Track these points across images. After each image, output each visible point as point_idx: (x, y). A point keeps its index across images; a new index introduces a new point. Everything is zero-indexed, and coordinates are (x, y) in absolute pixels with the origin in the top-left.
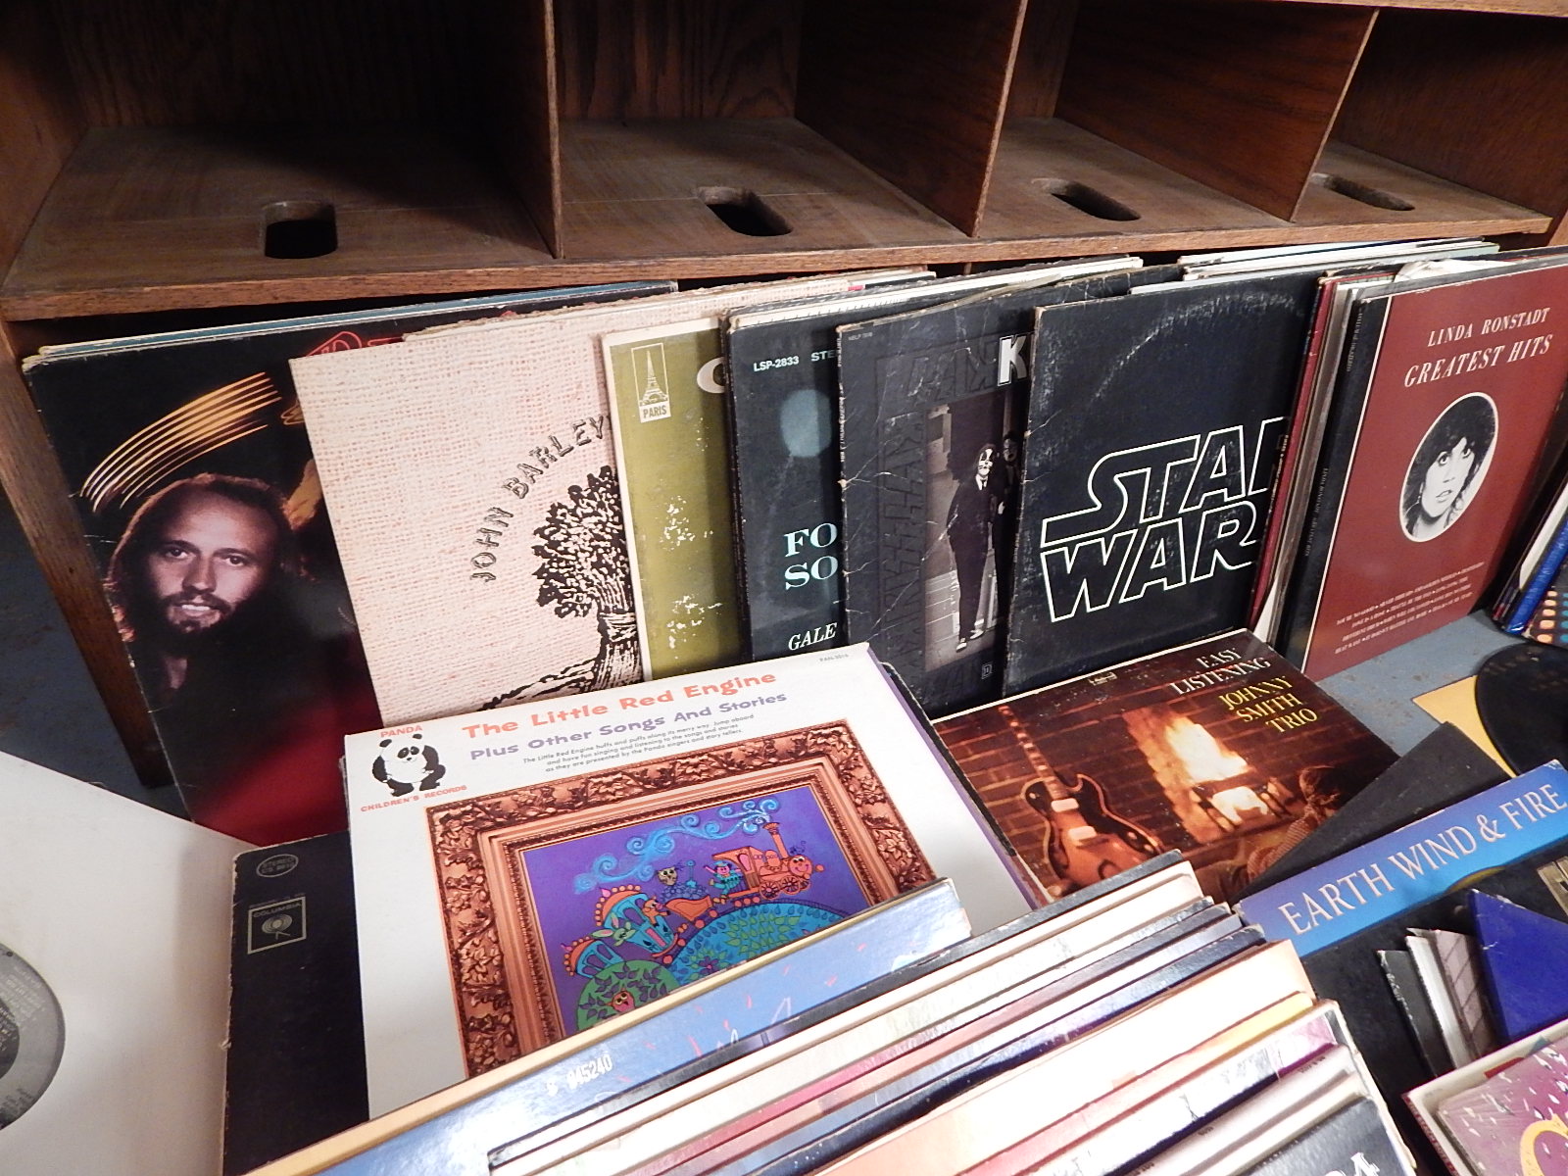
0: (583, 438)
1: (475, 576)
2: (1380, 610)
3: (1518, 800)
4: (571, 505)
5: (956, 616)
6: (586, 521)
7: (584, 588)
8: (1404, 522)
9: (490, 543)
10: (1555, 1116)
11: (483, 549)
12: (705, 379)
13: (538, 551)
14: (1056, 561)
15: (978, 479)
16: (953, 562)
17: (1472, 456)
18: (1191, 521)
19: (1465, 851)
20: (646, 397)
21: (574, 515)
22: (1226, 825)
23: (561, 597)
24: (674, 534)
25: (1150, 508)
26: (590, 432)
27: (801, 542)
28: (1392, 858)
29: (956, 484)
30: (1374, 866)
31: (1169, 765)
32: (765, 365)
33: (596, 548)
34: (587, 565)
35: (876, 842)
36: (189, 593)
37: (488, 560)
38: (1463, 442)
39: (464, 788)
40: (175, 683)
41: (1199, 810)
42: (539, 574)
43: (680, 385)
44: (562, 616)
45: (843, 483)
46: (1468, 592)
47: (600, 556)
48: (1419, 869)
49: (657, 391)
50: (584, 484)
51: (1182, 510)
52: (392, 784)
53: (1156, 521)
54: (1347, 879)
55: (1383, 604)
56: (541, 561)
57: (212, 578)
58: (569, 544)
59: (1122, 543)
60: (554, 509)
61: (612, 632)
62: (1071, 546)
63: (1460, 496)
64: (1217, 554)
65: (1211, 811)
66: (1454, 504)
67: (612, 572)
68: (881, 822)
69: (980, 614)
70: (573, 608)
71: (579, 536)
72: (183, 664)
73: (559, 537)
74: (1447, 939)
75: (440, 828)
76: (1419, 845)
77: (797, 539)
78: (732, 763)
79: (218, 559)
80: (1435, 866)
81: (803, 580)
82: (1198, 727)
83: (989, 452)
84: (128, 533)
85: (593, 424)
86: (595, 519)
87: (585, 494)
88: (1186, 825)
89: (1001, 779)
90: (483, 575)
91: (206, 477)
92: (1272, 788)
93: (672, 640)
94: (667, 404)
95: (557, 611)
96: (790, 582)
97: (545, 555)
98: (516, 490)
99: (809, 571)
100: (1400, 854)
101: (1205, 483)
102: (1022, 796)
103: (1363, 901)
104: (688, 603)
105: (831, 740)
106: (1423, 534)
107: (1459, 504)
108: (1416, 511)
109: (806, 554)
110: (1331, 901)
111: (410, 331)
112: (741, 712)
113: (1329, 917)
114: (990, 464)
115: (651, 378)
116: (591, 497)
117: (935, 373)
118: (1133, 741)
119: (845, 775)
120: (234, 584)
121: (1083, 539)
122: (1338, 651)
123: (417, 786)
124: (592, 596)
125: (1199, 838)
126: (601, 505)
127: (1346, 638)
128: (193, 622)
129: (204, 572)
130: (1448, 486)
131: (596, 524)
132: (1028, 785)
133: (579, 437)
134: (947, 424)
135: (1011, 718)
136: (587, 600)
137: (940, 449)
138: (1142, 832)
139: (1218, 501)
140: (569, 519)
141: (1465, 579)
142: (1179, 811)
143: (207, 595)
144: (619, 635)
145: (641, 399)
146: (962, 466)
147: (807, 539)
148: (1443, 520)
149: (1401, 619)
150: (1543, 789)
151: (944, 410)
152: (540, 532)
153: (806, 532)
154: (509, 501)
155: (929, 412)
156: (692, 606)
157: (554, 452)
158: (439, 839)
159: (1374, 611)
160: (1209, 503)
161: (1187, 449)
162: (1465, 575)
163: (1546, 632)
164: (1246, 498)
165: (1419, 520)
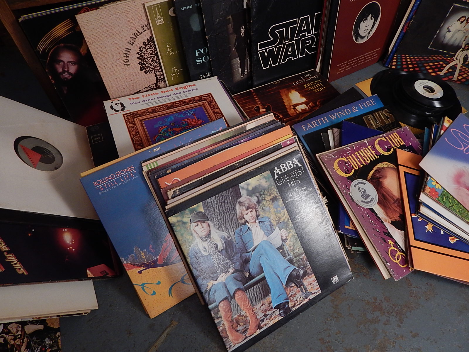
0: (144, 30)
1: (125, 65)
2: (349, 62)
3: (364, 103)
4: (144, 46)
5: (240, 69)
6: (148, 50)
7: (150, 66)
8: (354, 39)
9: (127, 57)
10: (344, 157)
11: (125, 58)
12: (171, 13)
13: (138, 58)
14: (262, 54)
15: (241, 34)
16: (237, 56)
17: (374, 19)
18: (298, 41)
19: (347, 114)
20: (157, 18)
21: (145, 49)
22: (297, 112)
23: (145, 69)
24: (169, 52)
25: (286, 39)
26: (146, 28)
27: (199, 52)
28: (330, 116)
29: (236, 35)
30: (325, 117)
31: (288, 101)
32: (184, 8)
33: (152, 56)
34: (150, 61)
35: (215, 116)
36: (64, 72)
37: (127, 61)
38: (370, 15)
39: (130, 110)
40: (65, 92)
41: (292, 110)
42: (139, 63)
43: (165, 15)
44: (146, 73)
45: (207, 37)
46: (376, 56)
47: (153, 59)
48: (336, 118)
49: (160, 17)
50: (146, 41)
51: (295, 39)
52: (115, 110)
53: (288, 42)
54: (318, 120)
55: (350, 61)
56: (139, 60)
57: (68, 68)
58: (145, 56)
59: (279, 48)
60: (140, 48)
61: (158, 77)
62: (266, 50)
63: (371, 30)
64: (306, 50)
65: (295, 110)
66: (369, 33)
67: (156, 62)
68: (217, 112)
69: (246, 68)
70: (149, 71)
71: (147, 54)
72: (66, 88)
73: (142, 54)
74: (335, 130)
75: (126, 118)
76: (337, 113)
77: (198, 52)
78: (186, 103)
79: (68, 64)
80: (339, 117)
81: (201, 62)
82: (297, 92)
83: (243, 27)
84: (48, 58)
85: (146, 26)
86: (150, 50)
87: (147, 43)
88: (289, 113)
89: (249, 106)
90: (127, 64)
91: (62, 45)
92: (310, 104)
93: (173, 78)
94: (162, 20)
95: (145, 72)
96: (198, 62)
97: (140, 59)
98: (131, 44)
99: (202, 59)
100: (332, 115)
101: (300, 31)
102: (254, 109)
103: (321, 124)
104: (175, 69)
105: (207, 97)
106: (360, 41)
107: (371, 33)
108: (358, 35)
109: (201, 55)
110: (314, 124)
111: (100, 6)
112: (188, 92)
113: (312, 127)
114: (244, 30)
115: (158, 14)
116: (148, 44)
117: (226, 7)
118: (281, 96)
119: (210, 104)
120: (73, 69)
121: (270, 48)
122: (338, 73)
123: (120, 110)
124: (152, 68)
125: (291, 115)
126: (151, 46)
127: (340, 70)
128: (66, 78)
129: (66, 67)
130: (367, 28)
131: (151, 51)
132: (255, 106)
133: (143, 29)
134: (231, 20)
135: (253, 93)
136: (151, 69)
137: (230, 27)
138: (279, 115)
139: (305, 36)
140: (144, 50)
141: (375, 53)
142: (288, 110)
143: (68, 72)
144: (160, 77)
145: (156, 19)
146: (237, 31)
147: (200, 52)
148: (366, 37)
149: (356, 64)
150: (371, 101)
151: (230, 17)
152: (138, 53)
153: (200, 50)
154: (129, 46)
155: (226, 17)
156: (176, 70)
157: (138, 34)
158: (126, 120)
159: (348, 63)
160: (302, 36)
161: (294, 23)
162: (374, 52)
163: (394, 65)
164: (313, 34)
165: (359, 38)
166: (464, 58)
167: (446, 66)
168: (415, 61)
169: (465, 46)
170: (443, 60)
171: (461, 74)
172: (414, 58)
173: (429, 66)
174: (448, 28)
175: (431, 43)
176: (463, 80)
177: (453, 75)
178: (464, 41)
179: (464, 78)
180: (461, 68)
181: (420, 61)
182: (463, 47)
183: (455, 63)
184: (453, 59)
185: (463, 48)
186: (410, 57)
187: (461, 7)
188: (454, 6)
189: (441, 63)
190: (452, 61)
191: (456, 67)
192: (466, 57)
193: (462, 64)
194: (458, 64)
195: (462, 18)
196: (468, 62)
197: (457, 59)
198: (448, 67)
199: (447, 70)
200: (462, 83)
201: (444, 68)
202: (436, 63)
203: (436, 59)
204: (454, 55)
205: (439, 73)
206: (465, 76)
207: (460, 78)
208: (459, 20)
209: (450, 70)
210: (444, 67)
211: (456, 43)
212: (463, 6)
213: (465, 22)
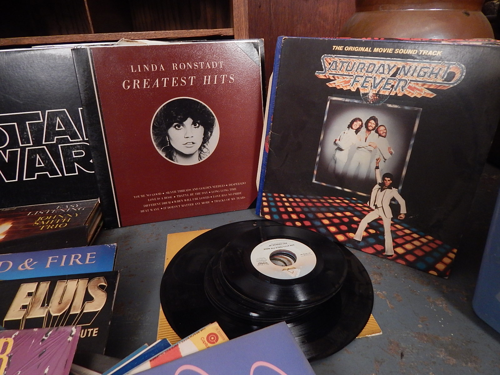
2: (167, 195)
3: (65, 256)
8: (163, 155)
17: (202, 127)
18: (53, 149)
25: (24, 140)
38: (189, 121)
46: (240, 195)
51: (44, 143)
53: (29, 146)
55: (168, 193)
63: (203, 145)
64: (76, 164)
66: (200, 149)
101: (53, 132)
106: (180, 161)
107: (205, 150)
108: (170, 151)
122: (143, 211)
127: (147, 206)
130: (190, 140)
139: (66, 141)
148: (196, 156)
149: (187, 202)
150: (89, 254)
159: (162, 196)
160: (60, 141)
161: (37, 117)
162: (233, 187)
163: (267, 213)
164: (84, 141)
165: (175, 154)
166: (391, 205)
167: (360, 222)
168: (299, 206)
169: (383, 179)
170: (349, 208)
171: (399, 241)
172: (295, 201)
173: (327, 218)
174: (335, 143)
175: (315, 172)
176: (410, 258)
177: (383, 243)
178: (377, 168)
179: (408, 252)
180: (394, 229)
181: (307, 207)
182: (379, 180)
183: (377, 217)
184: (369, 207)
185: (380, 184)
186: (287, 198)
187: (345, 102)
188: (331, 101)
189: (348, 214)
190: (369, 212)
191: (382, 226)
192: (393, 202)
193: (392, 219)
194: (383, 217)
195: (355, 123)
196: (403, 216)
197: (376, 207)
198: (364, 224)
199: (366, 230)
200: (409, 264)
201: (358, 225)
202: (339, 214)
203: (335, 204)
204: (369, 199)
205: (351, 235)
206: (409, 246)
207: (400, 250)
208: (350, 126)
209: (372, 231)
210: (357, 223)
211: (363, 173)
212: (347, 100)
213: (364, 129)
